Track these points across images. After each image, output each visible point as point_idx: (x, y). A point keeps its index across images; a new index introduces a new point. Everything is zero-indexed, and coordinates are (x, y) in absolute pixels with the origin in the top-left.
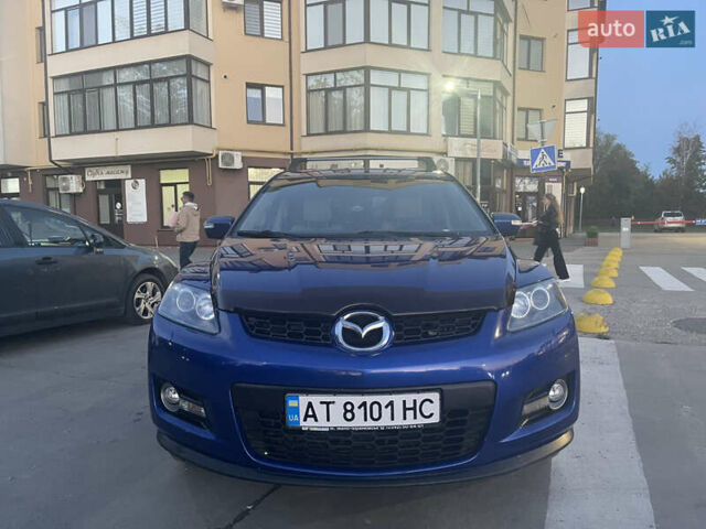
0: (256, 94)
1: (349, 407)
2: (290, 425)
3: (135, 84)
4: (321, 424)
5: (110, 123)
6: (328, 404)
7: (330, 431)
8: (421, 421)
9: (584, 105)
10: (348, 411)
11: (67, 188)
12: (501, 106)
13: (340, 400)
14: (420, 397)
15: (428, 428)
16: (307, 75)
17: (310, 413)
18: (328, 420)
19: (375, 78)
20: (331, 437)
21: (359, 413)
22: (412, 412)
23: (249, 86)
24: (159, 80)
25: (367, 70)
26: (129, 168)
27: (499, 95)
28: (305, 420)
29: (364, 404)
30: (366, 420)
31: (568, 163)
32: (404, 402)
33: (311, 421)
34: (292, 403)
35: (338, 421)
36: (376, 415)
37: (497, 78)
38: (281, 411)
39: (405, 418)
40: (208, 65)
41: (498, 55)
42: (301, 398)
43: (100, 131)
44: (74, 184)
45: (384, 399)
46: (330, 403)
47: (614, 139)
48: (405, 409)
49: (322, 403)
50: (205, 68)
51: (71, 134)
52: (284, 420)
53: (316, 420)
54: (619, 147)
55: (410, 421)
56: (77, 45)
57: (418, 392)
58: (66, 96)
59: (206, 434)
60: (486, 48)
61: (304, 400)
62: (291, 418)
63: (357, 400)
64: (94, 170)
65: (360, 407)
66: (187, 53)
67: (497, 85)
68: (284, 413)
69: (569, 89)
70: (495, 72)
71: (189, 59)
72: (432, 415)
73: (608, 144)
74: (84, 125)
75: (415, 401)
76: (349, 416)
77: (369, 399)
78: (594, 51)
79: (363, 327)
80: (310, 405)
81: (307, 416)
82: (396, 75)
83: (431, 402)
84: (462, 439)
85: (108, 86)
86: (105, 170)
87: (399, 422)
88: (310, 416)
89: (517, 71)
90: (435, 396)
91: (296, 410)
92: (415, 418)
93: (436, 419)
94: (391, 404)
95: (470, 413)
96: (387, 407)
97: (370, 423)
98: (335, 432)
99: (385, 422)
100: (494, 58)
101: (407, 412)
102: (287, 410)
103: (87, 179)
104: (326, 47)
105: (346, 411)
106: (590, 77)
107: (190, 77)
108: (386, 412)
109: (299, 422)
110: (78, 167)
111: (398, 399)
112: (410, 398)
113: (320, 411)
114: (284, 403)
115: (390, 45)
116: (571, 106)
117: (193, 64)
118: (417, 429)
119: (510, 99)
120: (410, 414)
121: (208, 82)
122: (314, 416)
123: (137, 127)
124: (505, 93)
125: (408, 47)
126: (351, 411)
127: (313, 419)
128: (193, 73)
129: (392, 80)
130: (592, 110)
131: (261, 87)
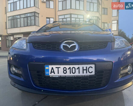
0: (48, 20)
1: (65, 69)
2: (46, 75)
3: (24, 18)
4: (56, 75)
5: (19, 26)
6: (58, 68)
7: (59, 77)
8: (88, 74)
9: (116, 22)
10: (65, 70)
11: (10, 39)
12: (99, 22)
13: (62, 67)
14: (88, 66)
15: (91, 77)
16: (59, 16)
17: (53, 71)
18: (58, 73)
19: (73, 16)
20: (59, 79)
21: (68, 71)
22: (86, 71)
23: (47, 18)
24: (29, 17)
25: (71, 14)
26: (23, 35)
27: (98, 20)
28: (51, 73)
29: (70, 68)
30: (70, 73)
31: (113, 34)
32: (83, 67)
33: (53, 74)
34: (47, 68)
35: (61, 74)
36: (74, 72)
37: (98, 16)
38: (43, 71)
39: (83, 73)
40: (39, 14)
41: (98, 11)
42: (49, 66)
43: (17, 27)
44: (12, 38)
45: (76, 66)
46: (59, 68)
47: (121, 30)
48: (83, 70)
49: (56, 68)
50: (38, 14)
51: (11, 28)
52: (44, 74)
53: (54, 73)
54: (122, 32)
55: (85, 74)
56: (13, 10)
57: (88, 64)
58: (10, 21)
59: (22, 79)
60: (96, 10)
61: (50, 67)
62: (46, 73)
63: (67, 67)
64: (16, 35)
65: (68, 69)
66: (34, 11)
67: (98, 17)
68: (44, 71)
69: (113, 18)
70: (97, 15)
71: (35, 12)
72: (92, 72)
73: (120, 31)
74: (14, 26)
75: (86, 67)
76: (65, 72)
77: (72, 66)
78: (118, 11)
79: (69, 45)
80: (52, 68)
81: (51, 72)
82: (77, 15)
83: (92, 68)
84: (102, 81)
85: (19, 18)
86: (18, 35)
87: (81, 74)
88: (53, 72)
89: (102, 15)
90: (93, 66)
91: (48, 70)
92: (87, 73)
93: (93, 73)
94: (79, 68)
95: (104, 72)
96: (77, 69)
97: (72, 74)
98: (60, 77)
99: (77, 74)
100: (97, 12)
101: (84, 71)
102: (45, 70)
103: (14, 37)
104: (63, 10)
105: (64, 70)
106: (117, 16)
107: (35, 16)
108: (77, 71)
109: (49, 74)
110: (13, 35)
111: (81, 66)
112: (85, 66)
113: (56, 70)
114: (44, 68)
115: (76, 9)
116: (113, 22)
117: (36, 14)
118: (87, 77)
119: (100, 21)
120: (85, 71)
121: (39, 17)
122: (54, 72)
123: (24, 26)
124: (99, 19)
125: (79, 10)
126: (66, 70)
127: (53, 73)
128: (36, 15)
129: (76, 16)
130: (118, 23)
131: (49, 18)
